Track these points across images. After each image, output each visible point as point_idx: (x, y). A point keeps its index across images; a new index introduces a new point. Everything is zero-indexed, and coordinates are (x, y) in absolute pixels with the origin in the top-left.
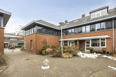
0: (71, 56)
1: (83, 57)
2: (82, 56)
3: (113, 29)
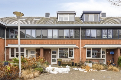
0: (37, 73)
1: (54, 73)
2: (51, 72)
3: (80, 39)
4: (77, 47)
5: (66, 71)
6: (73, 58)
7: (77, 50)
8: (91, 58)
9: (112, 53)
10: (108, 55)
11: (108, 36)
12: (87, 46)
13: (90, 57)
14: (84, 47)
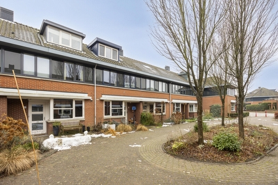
2: (58, 148)
3: (95, 85)
4: (90, 98)
5: (84, 141)
6: (83, 118)
7: (89, 103)
8: (110, 116)
9: (134, 108)
10: (130, 111)
11: (130, 85)
12: (105, 97)
13: (109, 114)
14: (102, 99)
